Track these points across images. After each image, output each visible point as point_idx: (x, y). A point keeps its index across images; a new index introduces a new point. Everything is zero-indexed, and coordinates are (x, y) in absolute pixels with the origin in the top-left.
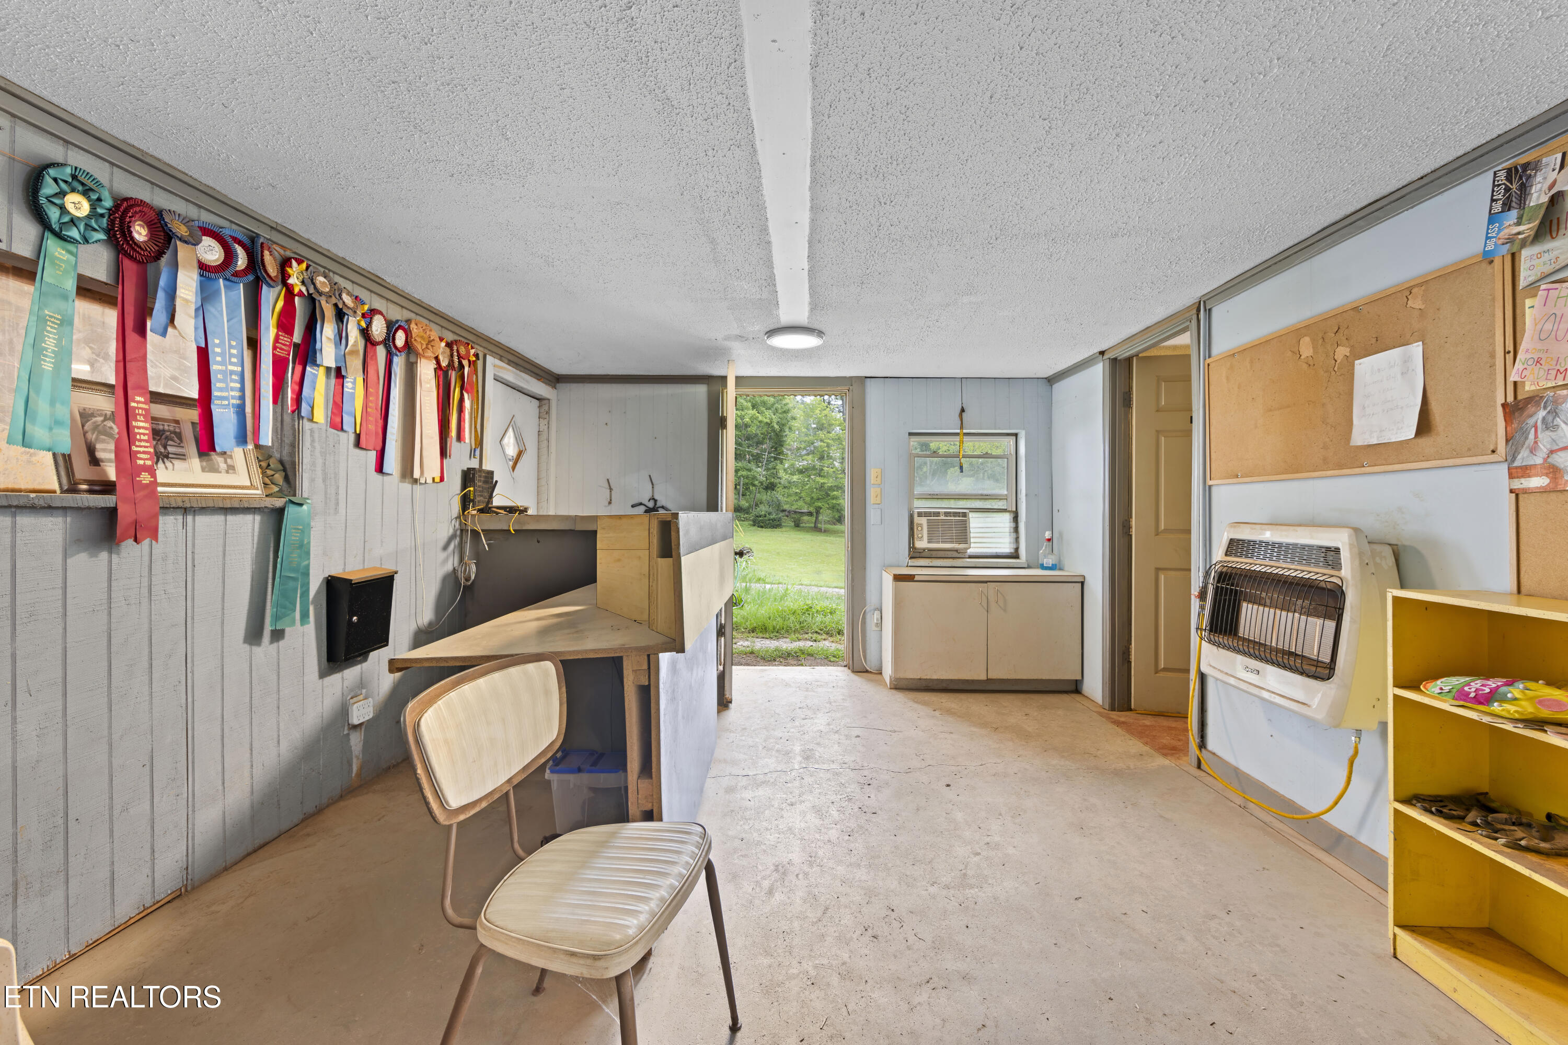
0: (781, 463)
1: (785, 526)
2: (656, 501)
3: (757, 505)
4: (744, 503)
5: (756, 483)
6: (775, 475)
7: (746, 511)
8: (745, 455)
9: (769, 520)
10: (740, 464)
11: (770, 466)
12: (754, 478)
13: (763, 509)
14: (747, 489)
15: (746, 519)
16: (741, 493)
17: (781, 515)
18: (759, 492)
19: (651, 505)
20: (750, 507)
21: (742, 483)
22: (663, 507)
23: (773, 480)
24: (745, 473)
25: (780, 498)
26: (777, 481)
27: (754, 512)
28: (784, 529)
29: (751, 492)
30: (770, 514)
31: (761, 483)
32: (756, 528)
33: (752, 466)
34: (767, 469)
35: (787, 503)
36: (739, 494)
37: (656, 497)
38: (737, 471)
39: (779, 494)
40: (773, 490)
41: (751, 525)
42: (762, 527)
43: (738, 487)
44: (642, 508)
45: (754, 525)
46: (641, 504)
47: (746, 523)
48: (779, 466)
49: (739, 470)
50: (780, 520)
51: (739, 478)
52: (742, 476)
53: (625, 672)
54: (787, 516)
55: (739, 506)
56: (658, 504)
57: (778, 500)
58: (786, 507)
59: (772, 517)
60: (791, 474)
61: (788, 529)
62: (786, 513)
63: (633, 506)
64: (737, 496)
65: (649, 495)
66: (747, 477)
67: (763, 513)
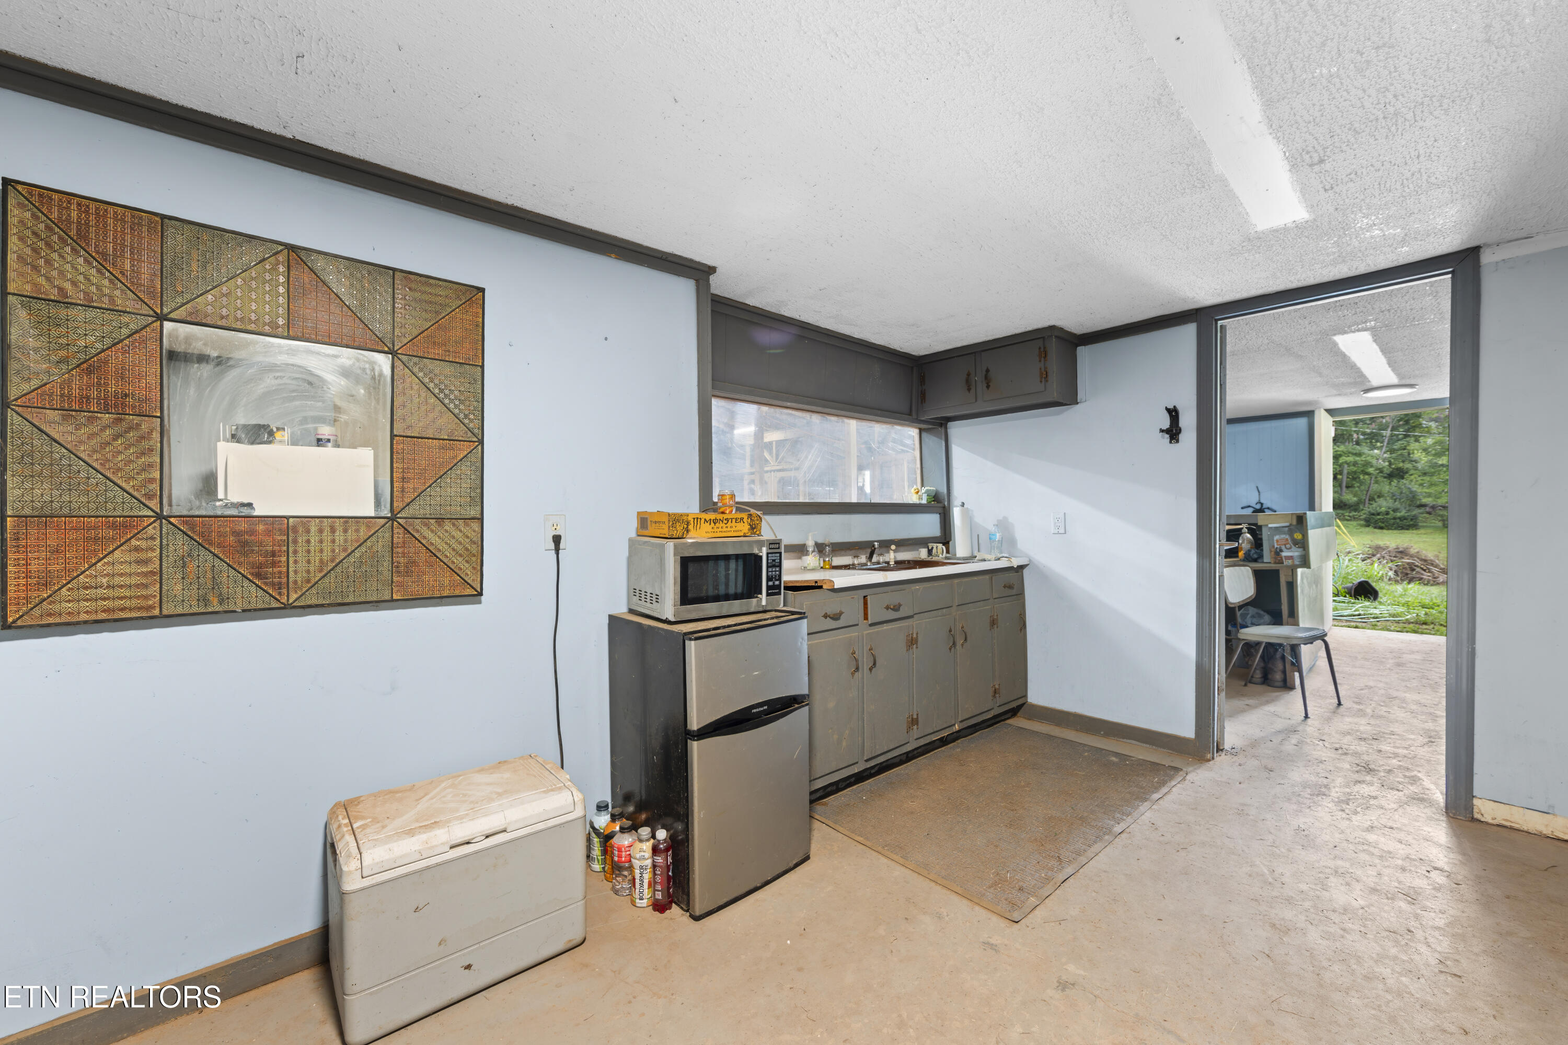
0: (1417, 440)
1: (1424, 527)
2: (1262, 504)
3: (1372, 499)
4: (1349, 497)
5: (1371, 470)
6: (1408, 458)
7: (1355, 507)
8: (1352, 435)
9: (1395, 518)
10: (1342, 448)
11: (1397, 446)
12: (1368, 464)
13: (1383, 505)
14: (1354, 479)
15: (1354, 518)
16: (1344, 484)
17: (1416, 512)
18: (1377, 482)
19: (1258, 507)
20: (1358, 504)
21: (1345, 472)
22: (1268, 508)
23: (1401, 465)
24: (1351, 459)
25: (1415, 488)
26: (1407, 465)
27: (1367, 509)
28: (1422, 531)
29: (1362, 483)
30: (1395, 510)
31: (1381, 471)
32: (1370, 529)
33: (1365, 449)
34: (1392, 451)
35: (1429, 495)
36: (1340, 486)
37: (1262, 501)
38: (1336, 457)
39: (1413, 483)
40: (1403, 478)
41: (1362, 526)
42: (1381, 528)
43: (1339, 477)
44: (1251, 510)
45: (1368, 526)
46: (1249, 506)
47: (1354, 523)
48: (1414, 446)
49: (1340, 456)
50: (1414, 518)
51: (1340, 466)
52: (1346, 462)
53: (1281, 576)
54: (1429, 513)
55: (1341, 502)
56: (1264, 506)
57: (1411, 492)
58: (1425, 500)
59: (1398, 515)
60: (1435, 455)
61: (1429, 531)
62: (1428, 509)
63: (1242, 508)
64: (1338, 489)
65: (1257, 500)
66: (1355, 464)
67: (1383, 509)
